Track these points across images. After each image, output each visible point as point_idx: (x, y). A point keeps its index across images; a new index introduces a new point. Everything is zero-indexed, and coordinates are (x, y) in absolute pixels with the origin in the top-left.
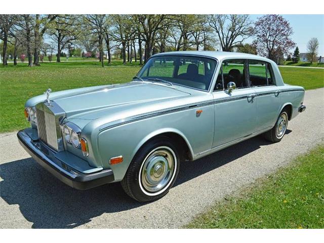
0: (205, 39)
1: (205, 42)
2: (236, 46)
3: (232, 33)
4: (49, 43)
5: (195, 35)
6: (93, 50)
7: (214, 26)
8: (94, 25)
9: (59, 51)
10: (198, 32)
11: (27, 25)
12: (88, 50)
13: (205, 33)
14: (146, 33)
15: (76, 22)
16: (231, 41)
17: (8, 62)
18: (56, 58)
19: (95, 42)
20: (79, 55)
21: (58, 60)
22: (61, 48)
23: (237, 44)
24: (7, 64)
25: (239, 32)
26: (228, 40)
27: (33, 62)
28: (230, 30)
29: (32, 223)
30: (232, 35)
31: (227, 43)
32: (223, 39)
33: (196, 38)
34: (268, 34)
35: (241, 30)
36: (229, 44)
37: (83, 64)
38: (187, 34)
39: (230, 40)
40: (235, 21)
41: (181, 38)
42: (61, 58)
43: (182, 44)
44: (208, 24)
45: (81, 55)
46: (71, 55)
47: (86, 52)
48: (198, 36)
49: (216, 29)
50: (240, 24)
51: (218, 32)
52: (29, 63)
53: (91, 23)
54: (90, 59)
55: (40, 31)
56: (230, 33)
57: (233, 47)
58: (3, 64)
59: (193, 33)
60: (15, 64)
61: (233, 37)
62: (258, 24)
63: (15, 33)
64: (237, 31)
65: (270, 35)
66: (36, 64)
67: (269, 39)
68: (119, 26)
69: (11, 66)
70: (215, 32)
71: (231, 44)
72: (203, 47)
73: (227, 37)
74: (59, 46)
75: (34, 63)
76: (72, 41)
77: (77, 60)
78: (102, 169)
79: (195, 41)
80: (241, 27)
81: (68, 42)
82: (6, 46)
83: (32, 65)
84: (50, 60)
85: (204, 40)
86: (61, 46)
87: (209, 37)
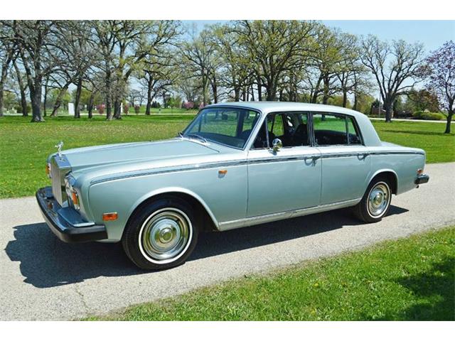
0: (356, 83)
1: (355, 88)
2: (404, 93)
3: (398, 74)
4: (139, 90)
5: (341, 78)
6: (196, 99)
7: (369, 64)
8: (197, 66)
9: (150, 100)
10: (346, 74)
11: (107, 66)
12: (190, 98)
13: (357, 75)
14: (266, 76)
15: (172, 61)
16: (395, 86)
17: (81, 114)
18: (145, 110)
19: (199, 88)
20: (177, 106)
21: (148, 113)
22: (152, 95)
23: (405, 90)
24: (79, 116)
25: (408, 72)
26: (391, 85)
27: (113, 114)
28: (394, 69)
29: (26, 278)
30: (397, 76)
31: (389, 88)
32: (383, 83)
33: (342, 82)
34: (448, 76)
35: (411, 70)
36: (393, 90)
37: (180, 118)
38: (330, 75)
39: (394, 84)
40: (401, 57)
41: (319, 82)
42: (152, 110)
43: (321, 90)
44: (360, 61)
45: (181, 106)
46: (166, 106)
47: (186, 101)
48: (345, 79)
49: (373, 69)
50: (410, 60)
51: (376, 73)
52: (108, 116)
53: (192, 62)
54: (192, 111)
55: (124, 73)
56: (395, 73)
57: (399, 94)
58: (75, 117)
59: (338, 75)
60: (90, 116)
61: (398, 80)
62: (431, 60)
63: (91, 76)
64: (405, 71)
65: (450, 77)
66: (117, 117)
67: (450, 82)
68: (230, 66)
69: (85, 119)
70: (370, 73)
71: (396, 90)
72: (353, 94)
73: (390, 81)
74: (149, 93)
75: (114, 116)
76: (168, 87)
77: (172, 112)
78: (93, 224)
79: (340, 86)
80: (411, 65)
81: (162, 87)
82: (80, 92)
83: (111, 118)
84: (136, 112)
85: (355, 85)
86: (152, 93)
87: (363, 80)
